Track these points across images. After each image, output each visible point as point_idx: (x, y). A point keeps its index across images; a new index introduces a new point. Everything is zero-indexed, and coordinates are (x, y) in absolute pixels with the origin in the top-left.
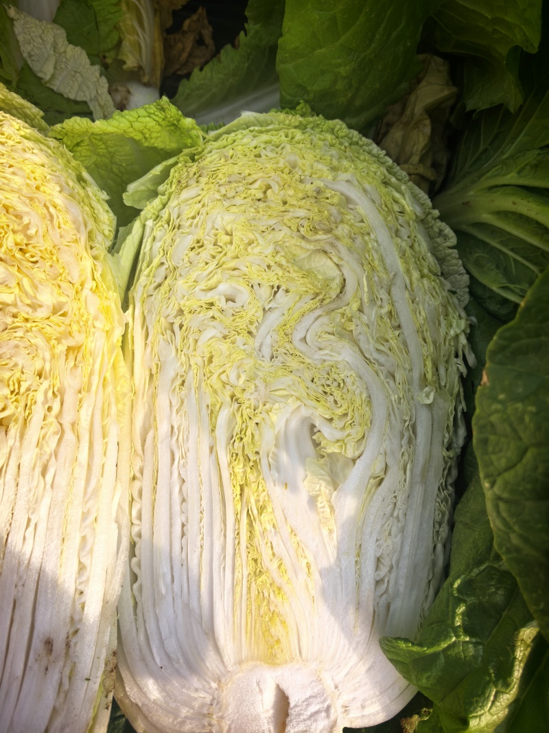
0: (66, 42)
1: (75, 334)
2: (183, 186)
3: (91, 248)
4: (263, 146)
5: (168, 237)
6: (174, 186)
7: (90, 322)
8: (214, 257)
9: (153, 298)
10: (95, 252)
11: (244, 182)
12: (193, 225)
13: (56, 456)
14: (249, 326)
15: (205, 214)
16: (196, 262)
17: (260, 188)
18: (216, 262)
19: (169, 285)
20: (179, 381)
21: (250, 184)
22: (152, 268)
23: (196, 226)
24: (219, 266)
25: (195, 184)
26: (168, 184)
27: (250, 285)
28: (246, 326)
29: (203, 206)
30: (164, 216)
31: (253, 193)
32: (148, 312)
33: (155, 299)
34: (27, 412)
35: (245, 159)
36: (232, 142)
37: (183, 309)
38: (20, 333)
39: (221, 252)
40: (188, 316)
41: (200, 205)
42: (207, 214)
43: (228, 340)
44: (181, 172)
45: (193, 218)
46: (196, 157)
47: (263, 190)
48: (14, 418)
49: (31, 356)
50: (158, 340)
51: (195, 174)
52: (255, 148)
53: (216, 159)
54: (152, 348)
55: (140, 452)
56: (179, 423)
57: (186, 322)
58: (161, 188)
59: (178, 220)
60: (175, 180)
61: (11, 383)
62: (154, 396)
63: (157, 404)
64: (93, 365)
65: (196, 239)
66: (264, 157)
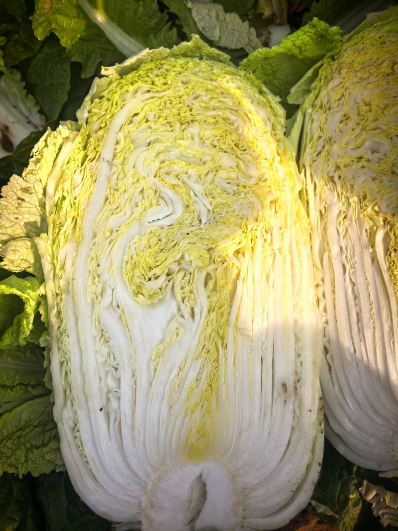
0: (224, 13)
1: (273, 192)
2: (330, 79)
3: (275, 135)
4: (386, 35)
5: (323, 117)
6: (322, 81)
7: (281, 183)
8: (358, 124)
9: (317, 162)
10: (278, 137)
11: (375, 64)
12: (340, 105)
13: (273, 269)
14: (392, 168)
15: (348, 94)
16: (345, 130)
17: (388, 66)
18: (360, 127)
19: (327, 151)
20: (343, 216)
21: (380, 65)
22: (314, 141)
23: (343, 105)
24: (363, 130)
25: (338, 76)
26: (318, 81)
27: (390, 138)
28: (390, 168)
29: (346, 89)
30: (318, 104)
31: (384, 71)
32: (315, 172)
33: (319, 162)
34: (253, 243)
35: (374, 48)
36: (361, 38)
37: (339, 165)
38: (242, 196)
39: (363, 119)
40: (344, 169)
41: (343, 90)
42: (350, 94)
43: (376, 181)
44: (327, 70)
45: (339, 100)
46: (336, 57)
47: (391, 66)
48: (246, 248)
49: (250, 209)
50: (324, 190)
51: (336, 69)
52: (380, 38)
53: (350, 54)
54: (320, 196)
55: (320, 267)
56: (346, 245)
57: (343, 174)
58: (313, 85)
59: (329, 104)
60: (323, 77)
61: (242, 226)
62: (325, 229)
63: (328, 234)
64: (286, 210)
65: (343, 114)
66: (388, 43)
